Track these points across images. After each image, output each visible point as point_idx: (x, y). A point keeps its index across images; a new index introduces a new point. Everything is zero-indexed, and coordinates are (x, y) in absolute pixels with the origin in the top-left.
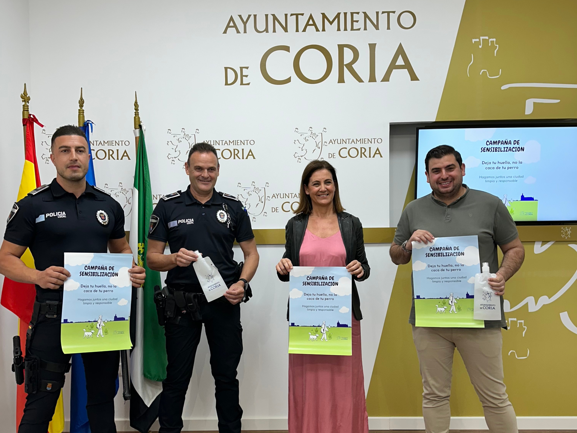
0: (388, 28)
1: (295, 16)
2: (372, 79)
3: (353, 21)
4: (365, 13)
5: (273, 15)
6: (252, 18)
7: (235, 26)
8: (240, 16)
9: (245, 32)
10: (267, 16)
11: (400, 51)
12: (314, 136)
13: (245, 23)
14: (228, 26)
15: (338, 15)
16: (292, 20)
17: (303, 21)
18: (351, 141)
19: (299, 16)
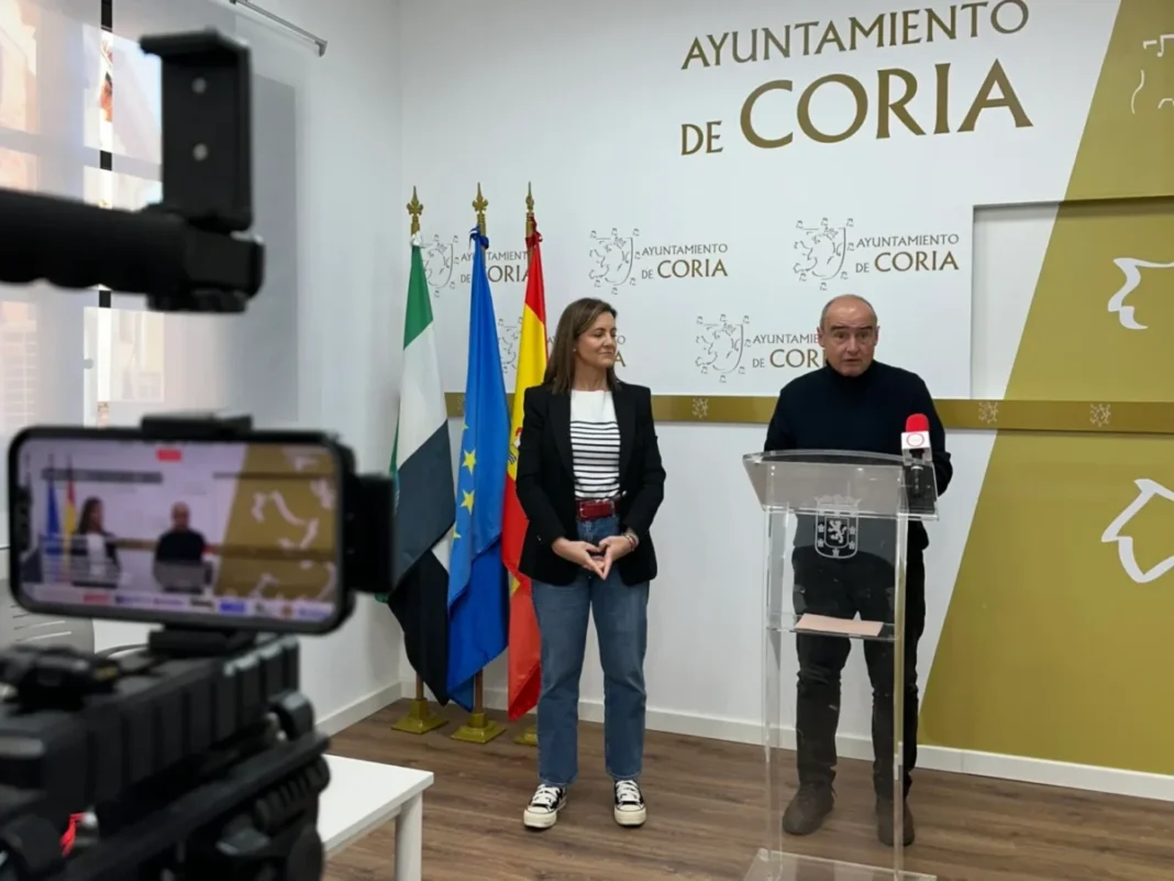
0: (974, 34)
1: (802, 29)
2: (942, 127)
3: (906, 27)
4: (930, 12)
5: (767, 31)
6: (730, 38)
7: (702, 55)
8: (711, 38)
9: (718, 63)
10: (754, 32)
11: (997, 74)
12: (830, 232)
13: (718, 48)
14: (691, 56)
15: (880, 20)
16: (797, 36)
17: (816, 35)
18: (898, 241)
19: (811, 28)
